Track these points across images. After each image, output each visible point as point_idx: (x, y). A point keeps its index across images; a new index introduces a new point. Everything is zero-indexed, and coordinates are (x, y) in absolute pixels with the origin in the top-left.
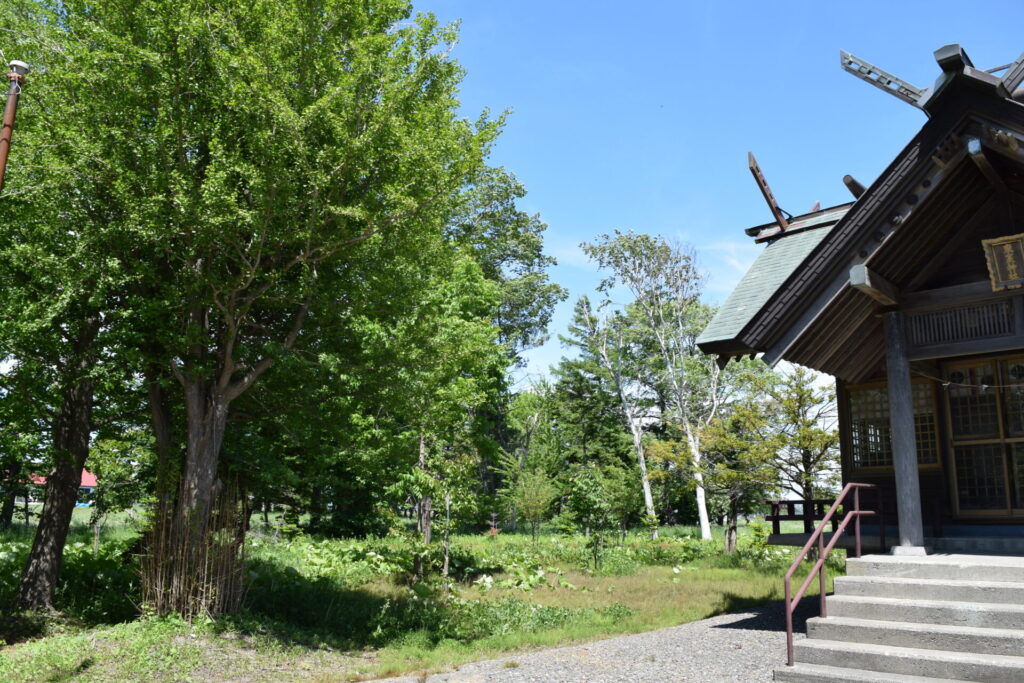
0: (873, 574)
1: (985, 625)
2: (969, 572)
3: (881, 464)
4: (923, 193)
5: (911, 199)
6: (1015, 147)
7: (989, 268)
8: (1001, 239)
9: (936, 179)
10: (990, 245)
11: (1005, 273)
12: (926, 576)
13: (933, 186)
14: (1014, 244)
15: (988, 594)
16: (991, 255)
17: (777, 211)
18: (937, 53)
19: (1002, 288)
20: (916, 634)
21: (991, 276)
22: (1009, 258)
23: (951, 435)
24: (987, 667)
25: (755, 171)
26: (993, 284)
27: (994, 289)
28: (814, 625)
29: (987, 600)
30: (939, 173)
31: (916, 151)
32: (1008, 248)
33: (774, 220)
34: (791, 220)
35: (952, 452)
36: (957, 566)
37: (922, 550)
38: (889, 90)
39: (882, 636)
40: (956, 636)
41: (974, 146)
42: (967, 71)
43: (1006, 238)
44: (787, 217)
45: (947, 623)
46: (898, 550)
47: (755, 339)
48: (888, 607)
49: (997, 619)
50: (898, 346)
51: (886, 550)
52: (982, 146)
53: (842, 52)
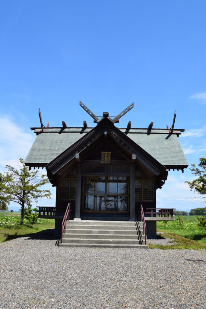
0: (72, 224)
1: (98, 233)
2: (93, 223)
3: (66, 198)
4: (93, 140)
5: (91, 141)
6: (113, 135)
7: (102, 158)
8: (105, 152)
9: (97, 138)
10: (103, 153)
11: (104, 159)
12: (84, 224)
13: (96, 139)
14: (108, 154)
15: (98, 228)
16: (103, 155)
17: (42, 125)
18: (104, 113)
19: (103, 162)
20: (86, 236)
21: (102, 159)
22: (106, 156)
23: (83, 193)
24: (101, 241)
25: (40, 114)
26: (102, 161)
27: (102, 162)
28: (64, 235)
29: (97, 229)
30: (98, 136)
31: (94, 131)
32: (106, 154)
33: (41, 127)
34: (44, 128)
35: (83, 196)
36: (90, 222)
37: (80, 219)
38: (89, 114)
39: (79, 237)
40: (94, 236)
41: (106, 133)
42: (108, 118)
43: (106, 152)
44: (44, 127)
45: (90, 234)
46: (75, 219)
47: (51, 167)
48: (79, 231)
49: (100, 232)
50: (80, 172)
51: (73, 219)
52: (107, 133)
53: (80, 101)
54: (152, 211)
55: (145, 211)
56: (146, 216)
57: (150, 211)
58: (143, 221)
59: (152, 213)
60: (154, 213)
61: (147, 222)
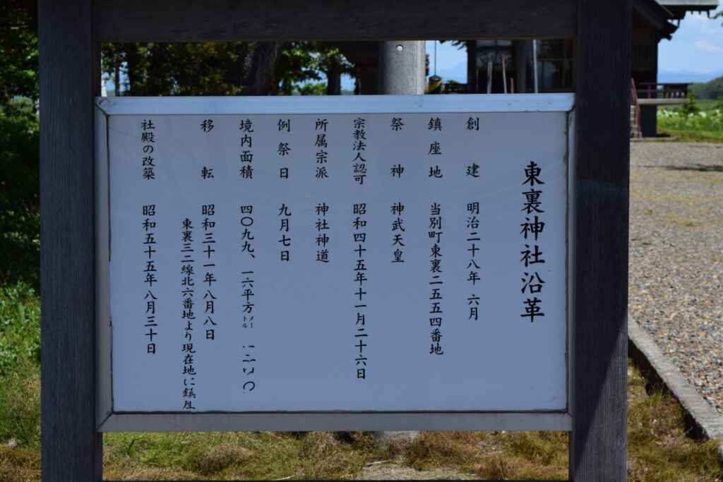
54: (650, 87)
55: (638, 87)
56: (641, 96)
57: (645, 87)
58: (635, 104)
59: (649, 91)
60: (653, 91)
61: (643, 107)
